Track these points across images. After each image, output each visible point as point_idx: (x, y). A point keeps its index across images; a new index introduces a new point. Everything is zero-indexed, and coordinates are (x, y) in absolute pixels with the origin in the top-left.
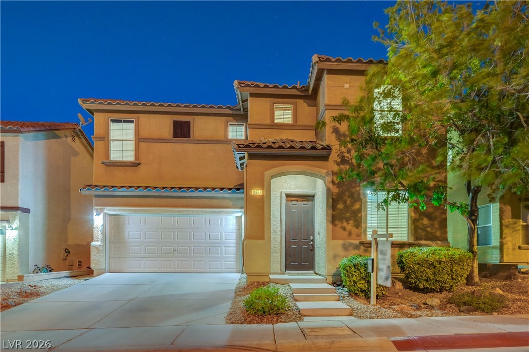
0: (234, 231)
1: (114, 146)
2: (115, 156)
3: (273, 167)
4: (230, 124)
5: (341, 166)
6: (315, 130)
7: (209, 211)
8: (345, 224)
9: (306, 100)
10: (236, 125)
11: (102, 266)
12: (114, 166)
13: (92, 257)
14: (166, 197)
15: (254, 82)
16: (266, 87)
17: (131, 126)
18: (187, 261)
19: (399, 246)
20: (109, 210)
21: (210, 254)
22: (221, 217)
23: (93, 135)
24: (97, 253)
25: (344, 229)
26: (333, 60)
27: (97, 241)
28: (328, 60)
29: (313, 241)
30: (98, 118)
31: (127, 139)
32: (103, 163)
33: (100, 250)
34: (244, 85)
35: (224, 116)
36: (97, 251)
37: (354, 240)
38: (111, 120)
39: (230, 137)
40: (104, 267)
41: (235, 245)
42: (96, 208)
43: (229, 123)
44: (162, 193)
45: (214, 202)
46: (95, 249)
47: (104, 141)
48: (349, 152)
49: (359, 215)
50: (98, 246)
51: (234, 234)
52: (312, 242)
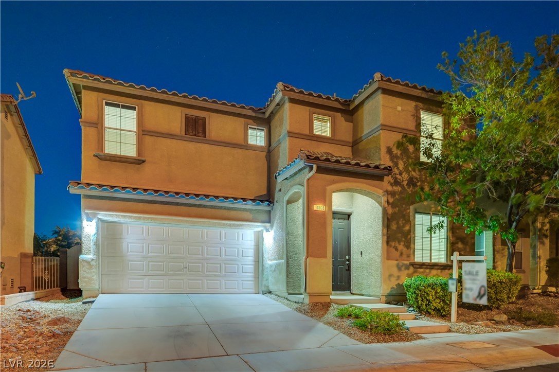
0: (253, 247)
1: (108, 136)
2: (110, 148)
3: (334, 182)
4: (250, 128)
5: (394, 187)
6: (352, 147)
7: (227, 224)
8: (397, 245)
9: (343, 115)
10: (255, 129)
11: (96, 285)
12: (110, 160)
13: (82, 273)
14: (177, 204)
15: (290, 86)
16: (310, 94)
17: (133, 114)
18: (200, 280)
19: (442, 267)
20: (104, 215)
21: (225, 272)
22: (239, 230)
23: (81, 118)
24: (88, 269)
25: (397, 250)
26: (393, 81)
27: (89, 253)
28: (389, 81)
29: (349, 260)
30: (88, 98)
31: (126, 129)
32: (94, 156)
33: (93, 265)
34: (288, 89)
35: (242, 118)
36: (88, 267)
37: (404, 260)
38: (106, 102)
39: (250, 142)
40: (97, 287)
41: (253, 263)
42: (86, 211)
43: (249, 126)
44: (166, 198)
45: (233, 214)
46: (85, 264)
47: (97, 128)
48: (401, 174)
49: (409, 237)
50: (89, 260)
51: (253, 250)
52: (347, 262)
